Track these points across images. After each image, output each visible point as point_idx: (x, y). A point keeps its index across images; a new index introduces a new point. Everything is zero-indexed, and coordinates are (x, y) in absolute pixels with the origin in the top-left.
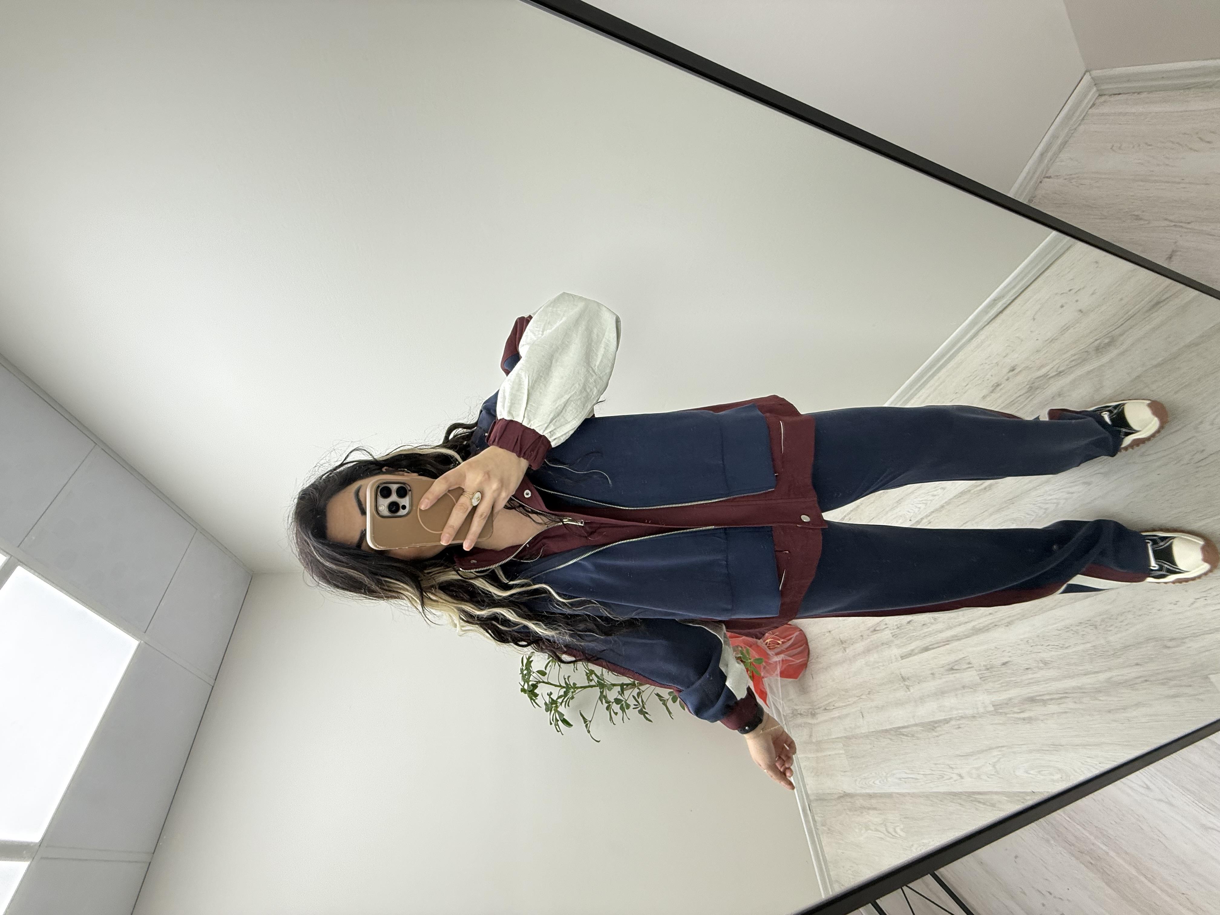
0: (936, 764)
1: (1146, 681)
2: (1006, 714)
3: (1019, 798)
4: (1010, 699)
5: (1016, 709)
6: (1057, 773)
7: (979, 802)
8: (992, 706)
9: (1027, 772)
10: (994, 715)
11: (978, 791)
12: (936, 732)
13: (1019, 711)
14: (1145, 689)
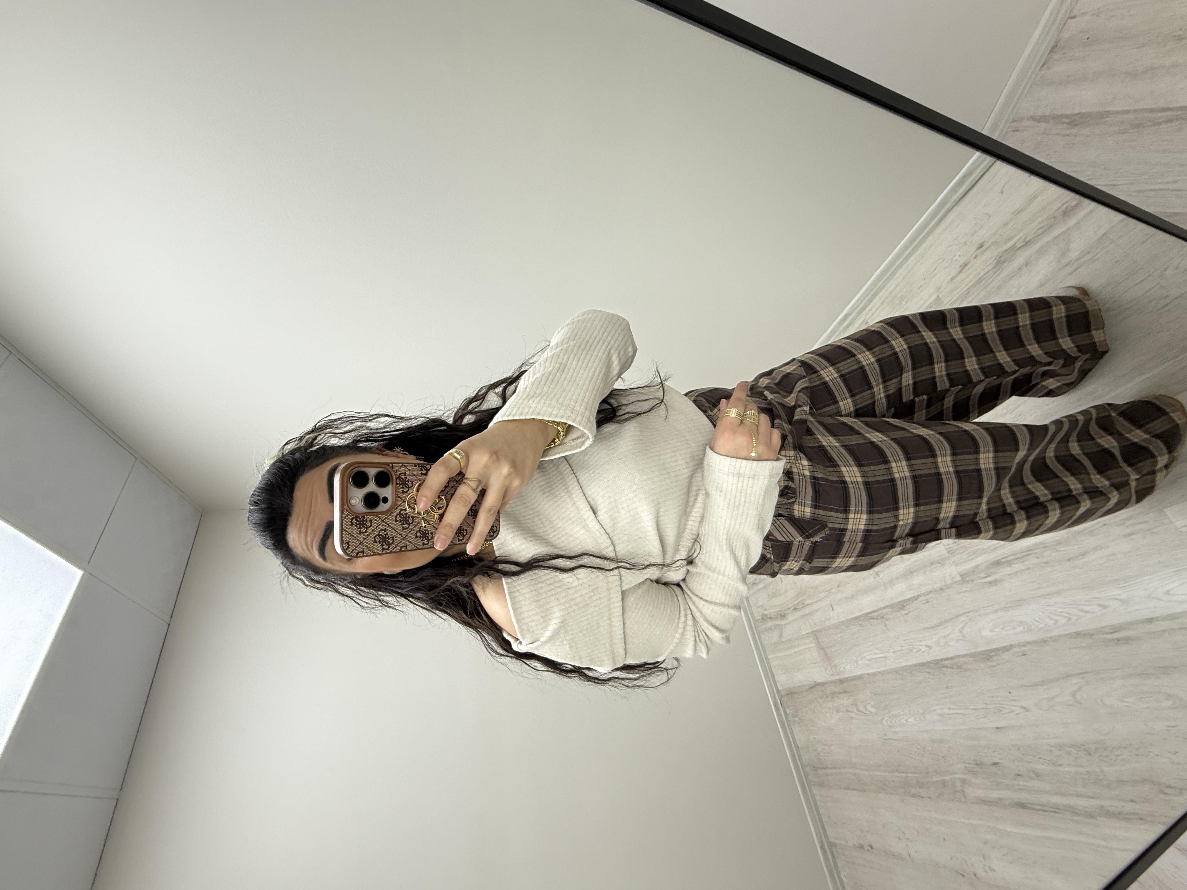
0: (906, 640)
1: (1105, 525)
2: (973, 581)
3: (983, 657)
4: (977, 567)
5: (982, 575)
6: (1020, 626)
7: (947, 667)
8: (958, 576)
9: (992, 631)
10: (962, 584)
11: (946, 657)
12: (906, 610)
13: (986, 576)
14: (1104, 533)
